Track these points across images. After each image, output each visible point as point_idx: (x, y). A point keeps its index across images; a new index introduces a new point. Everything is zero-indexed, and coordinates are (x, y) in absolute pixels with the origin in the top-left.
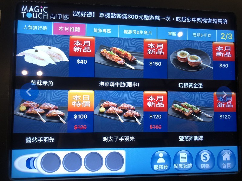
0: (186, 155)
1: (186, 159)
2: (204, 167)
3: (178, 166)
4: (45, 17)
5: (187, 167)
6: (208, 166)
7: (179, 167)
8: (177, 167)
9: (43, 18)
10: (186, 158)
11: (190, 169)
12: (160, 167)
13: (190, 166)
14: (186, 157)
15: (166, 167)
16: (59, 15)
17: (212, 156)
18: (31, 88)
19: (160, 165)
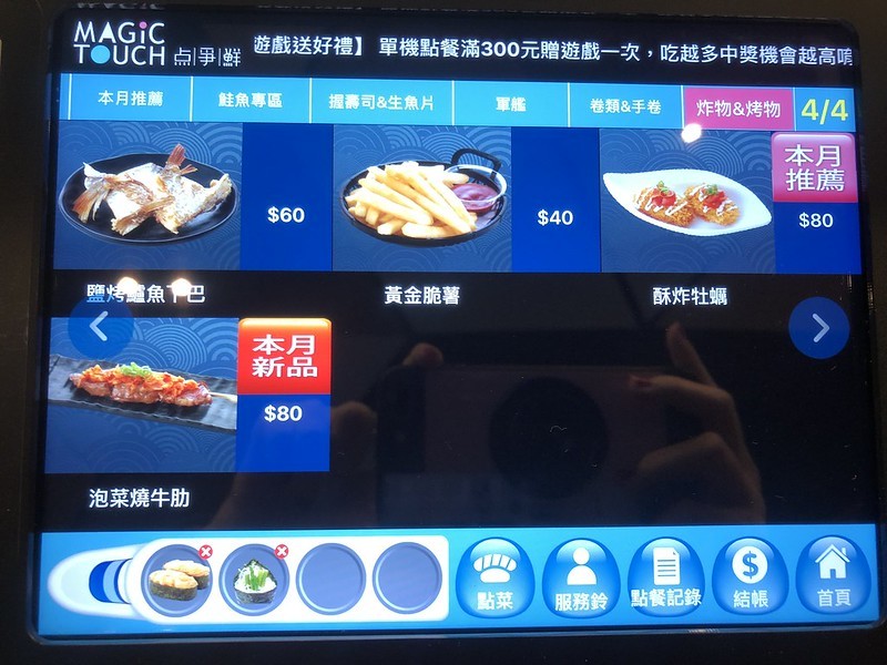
0: (677, 557)
1: (678, 573)
2: (745, 603)
3: (647, 596)
4: (157, 60)
5: (679, 600)
6: (761, 600)
7: (650, 602)
8: (643, 602)
9: (148, 61)
10: (677, 568)
11: (694, 608)
12: (577, 602)
13: (692, 597)
14: (677, 563)
15: (600, 601)
16: (204, 51)
17: (776, 561)
18: (105, 313)
19: (577, 595)
